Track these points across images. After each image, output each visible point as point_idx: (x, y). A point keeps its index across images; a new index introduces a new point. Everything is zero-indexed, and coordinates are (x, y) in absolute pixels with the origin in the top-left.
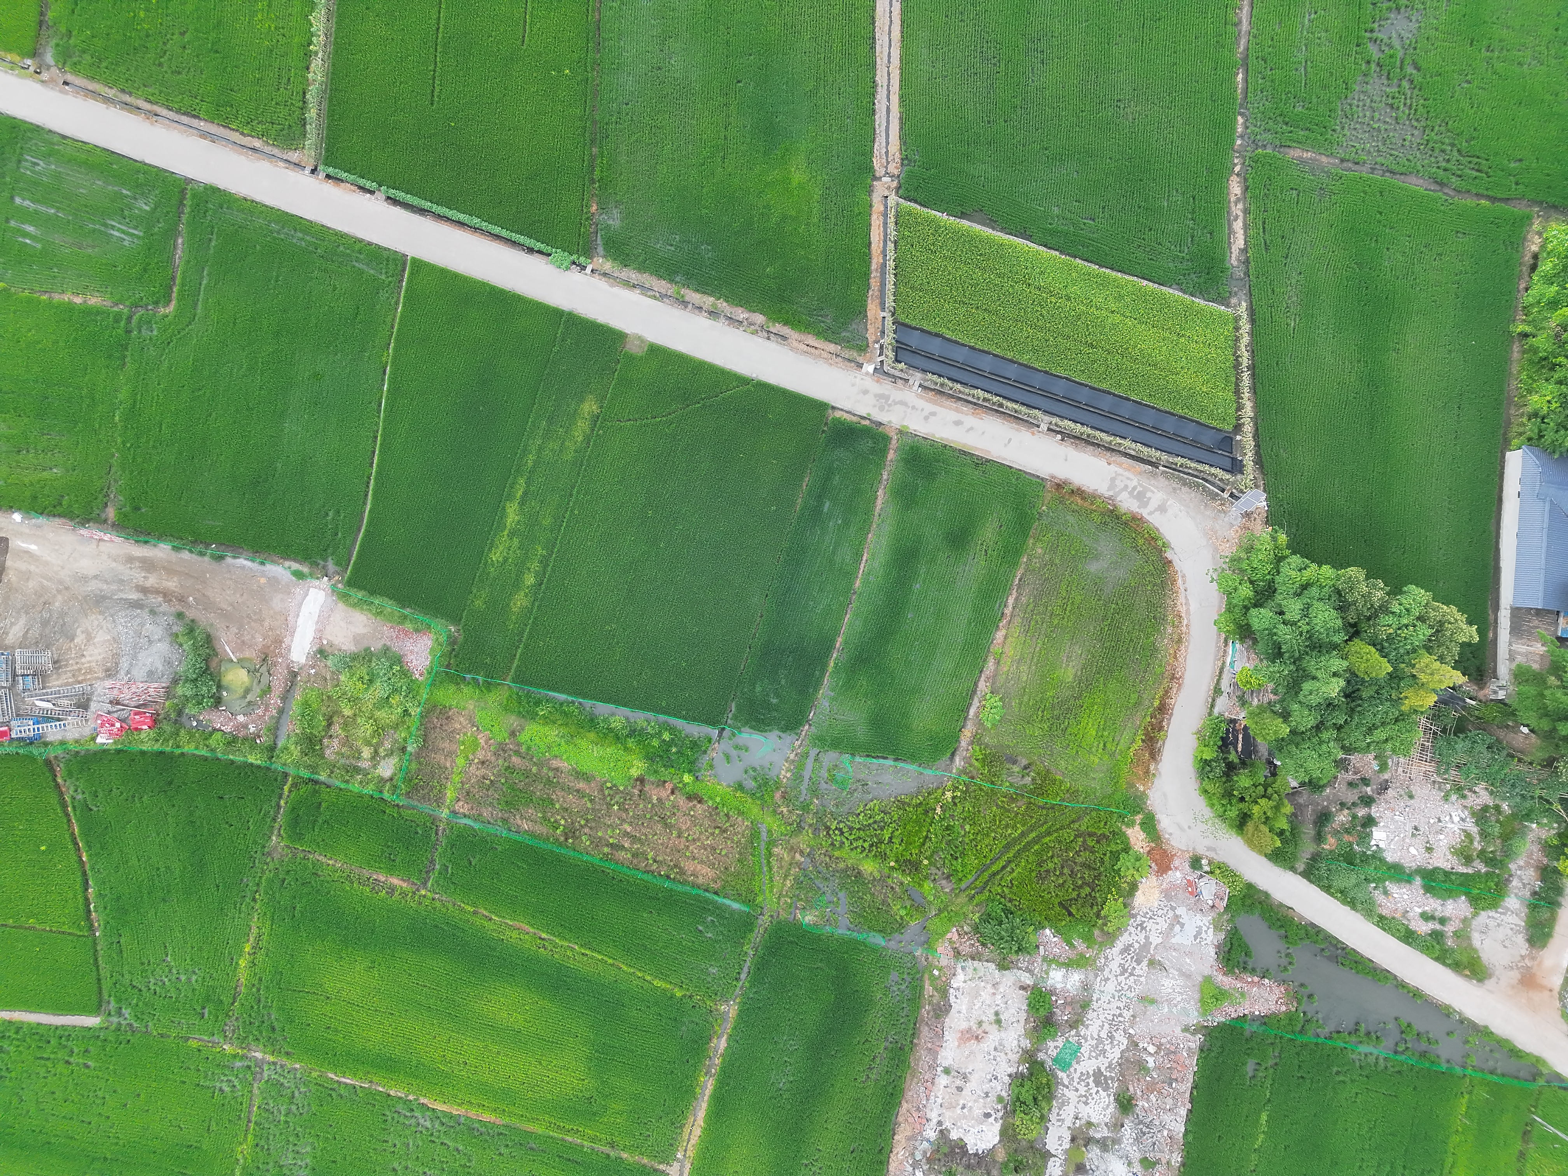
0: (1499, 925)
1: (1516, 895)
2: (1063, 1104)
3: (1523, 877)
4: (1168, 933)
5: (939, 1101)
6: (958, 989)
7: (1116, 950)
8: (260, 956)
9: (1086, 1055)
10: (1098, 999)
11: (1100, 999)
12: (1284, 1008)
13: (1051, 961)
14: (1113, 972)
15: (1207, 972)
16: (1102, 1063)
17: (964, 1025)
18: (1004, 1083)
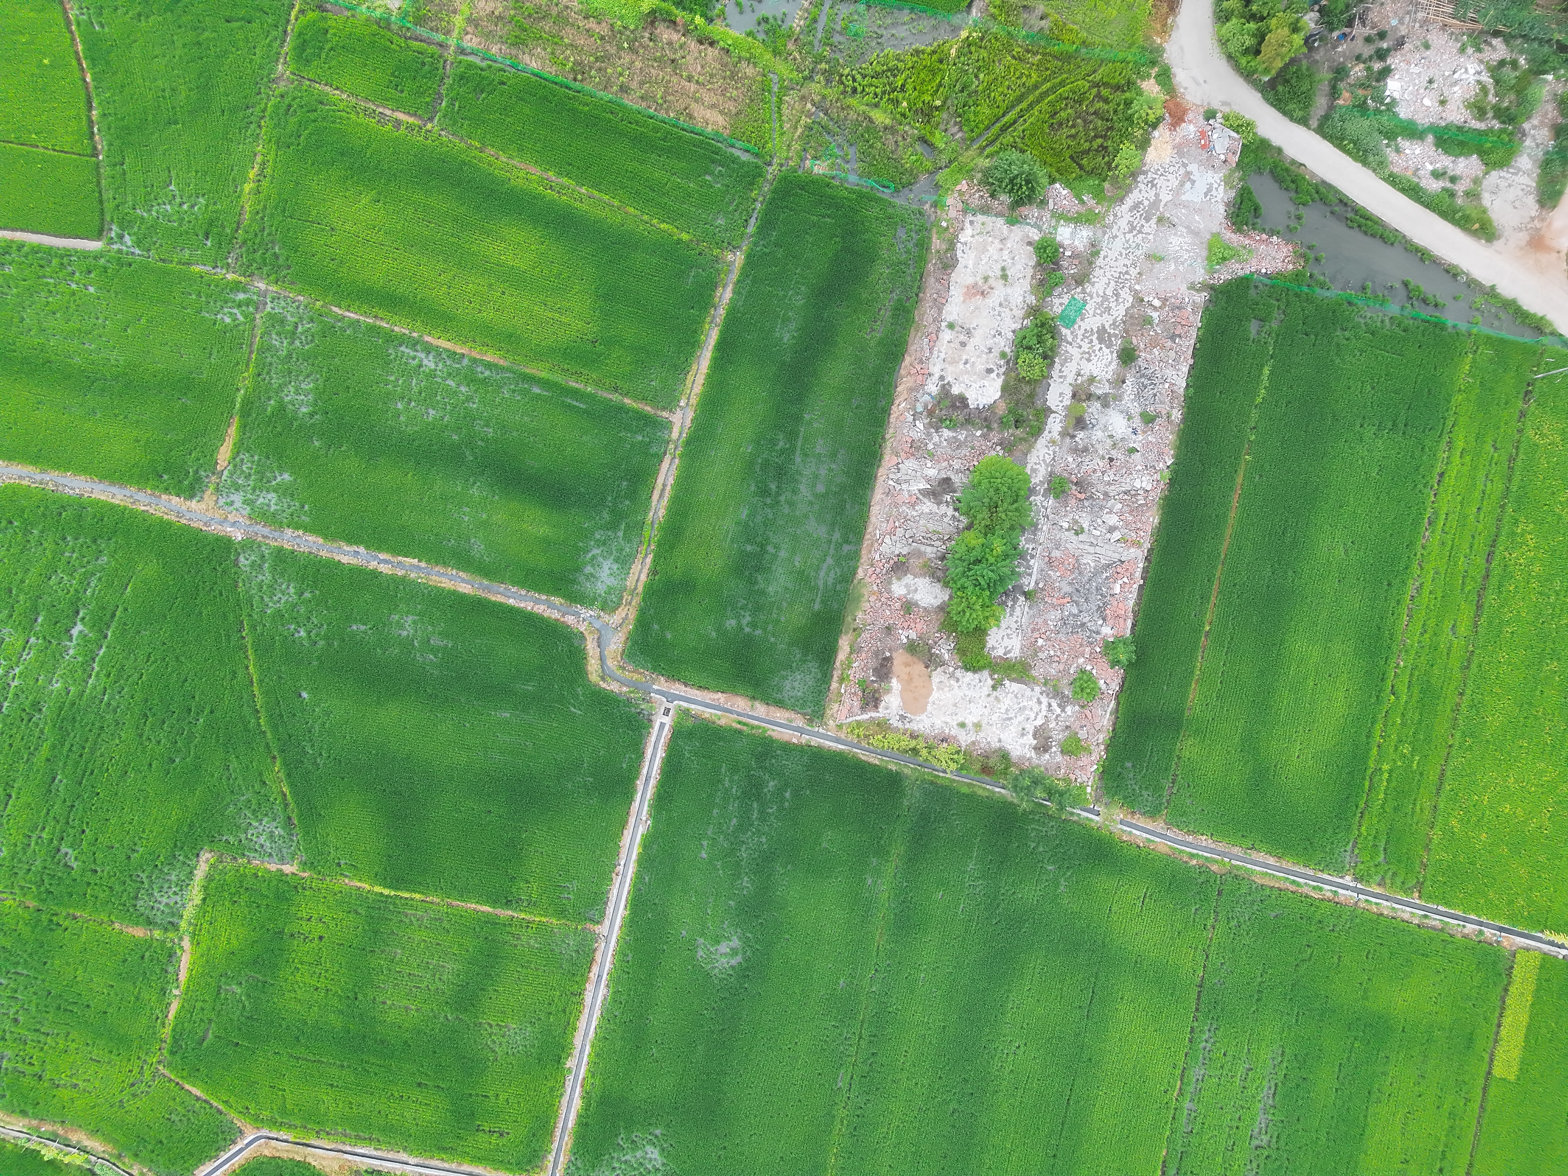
0: (1510, 186)
1: (1529, 155)
2: (1066, 360)
3: (1537, 137)
4: (1177, 191)
5: (942, 356)
6: (966, 244)
7: (1125, 207)
8: (265, 183)
9: (1091, 312)
10: (1105, 257)
11: (1107, 256)
12: (1291, 267)
13: (1060, 216)
14: (1122, 230)
15: (1215, 229)
16: (1107, 320)
17: (970, 281)
18: (1008, 339)
